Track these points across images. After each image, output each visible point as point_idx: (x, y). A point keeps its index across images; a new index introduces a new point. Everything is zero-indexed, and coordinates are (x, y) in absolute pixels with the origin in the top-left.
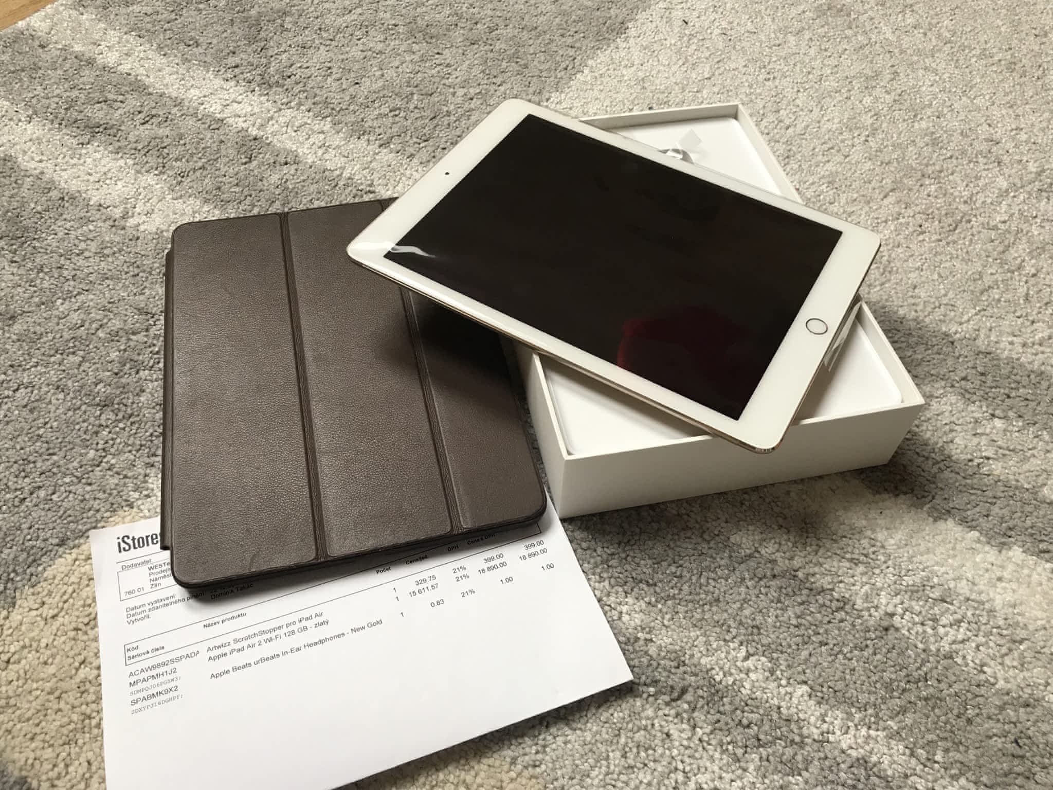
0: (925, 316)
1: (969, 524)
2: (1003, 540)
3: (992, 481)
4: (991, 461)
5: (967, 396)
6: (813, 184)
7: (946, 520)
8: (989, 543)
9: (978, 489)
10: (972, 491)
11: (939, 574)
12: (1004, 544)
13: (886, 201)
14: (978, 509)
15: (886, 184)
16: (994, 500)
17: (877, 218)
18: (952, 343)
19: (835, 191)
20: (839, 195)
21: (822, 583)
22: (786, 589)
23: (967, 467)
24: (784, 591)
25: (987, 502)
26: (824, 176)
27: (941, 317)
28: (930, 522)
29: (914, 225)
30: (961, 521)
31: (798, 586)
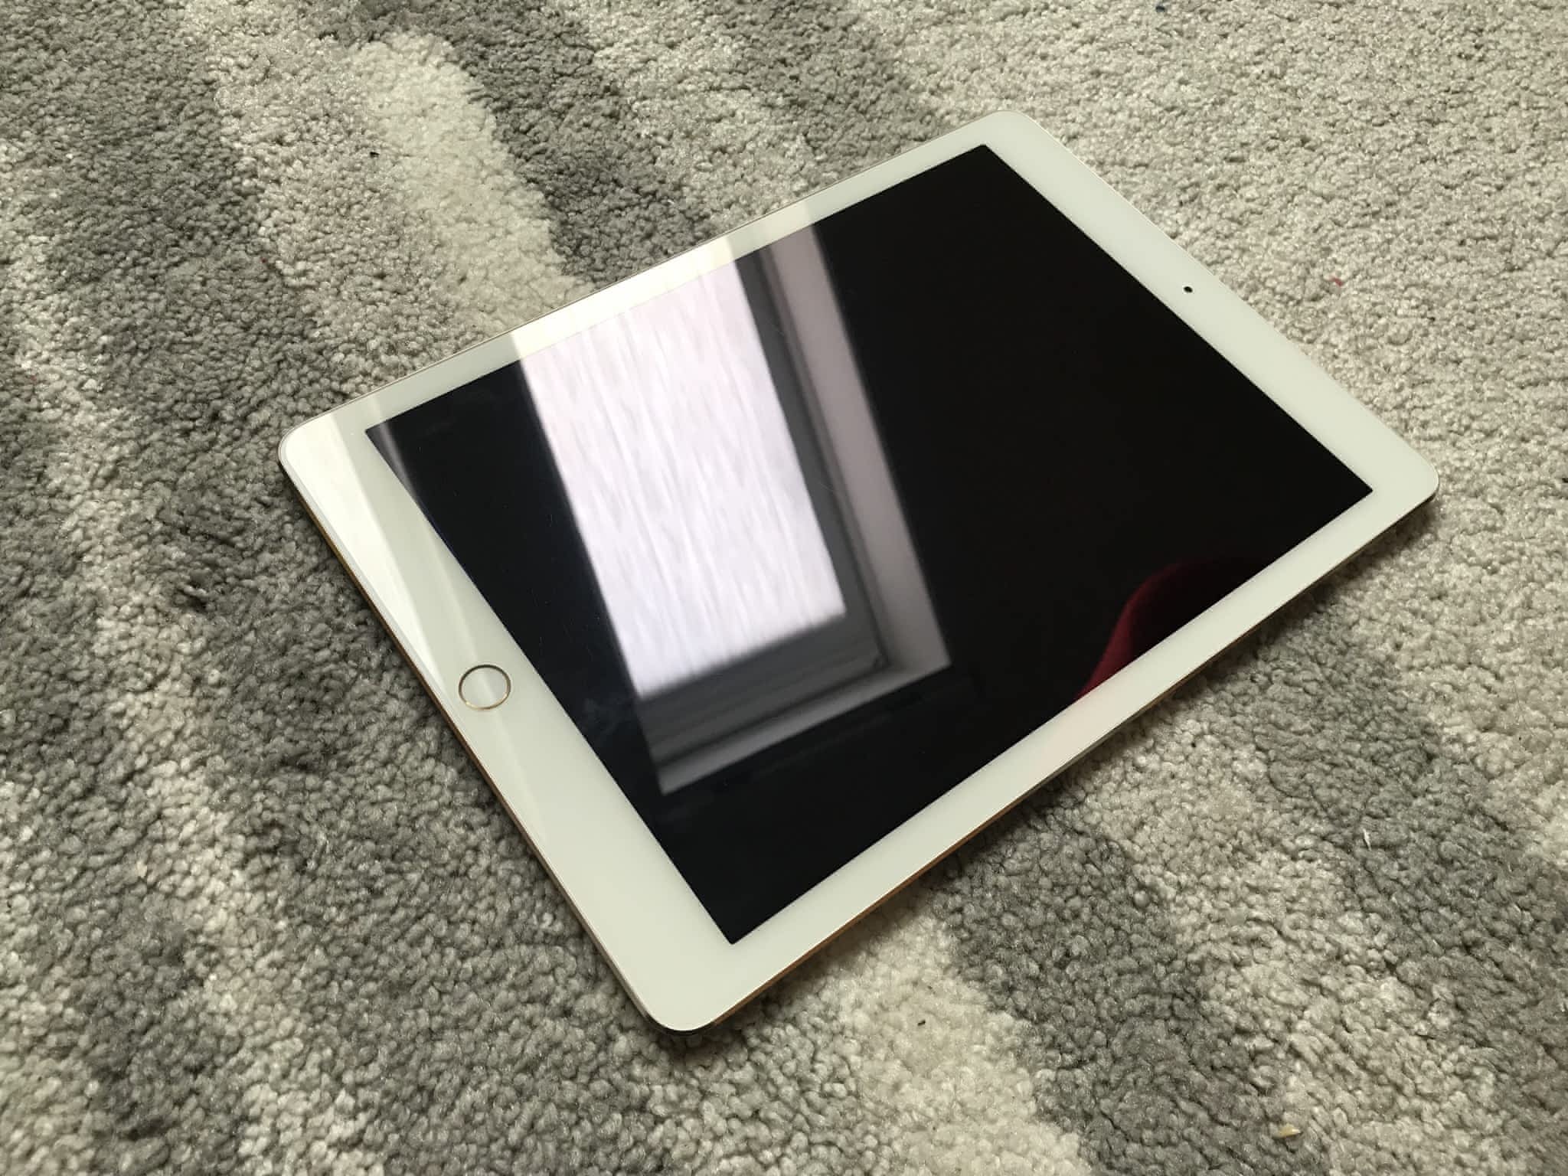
0: (1410, 668)
3: (1255, 1111)
4: (1298, 1066)
5: (1364, 889)
6: (1386, 287)
7: (1065, 1130)
9: (1208, 1109)
13: (1526, 394)
14: (1161, 1153)
16: (1223, 1159)
17: (1473, 418)
18: (1430, 757)
19: (1425, 322)
20: (1426, 334)
21: (652, 1092)
22: (565, 1053)
23: (1222, 1043)
24: (556, 1056)
25: (1201, 1151)
26: (1425, 284)
27: (1448, 689)
28: (1024, 1112)
29: (1551, 471)
30: (1099, 1154)
31: (594, 1064)
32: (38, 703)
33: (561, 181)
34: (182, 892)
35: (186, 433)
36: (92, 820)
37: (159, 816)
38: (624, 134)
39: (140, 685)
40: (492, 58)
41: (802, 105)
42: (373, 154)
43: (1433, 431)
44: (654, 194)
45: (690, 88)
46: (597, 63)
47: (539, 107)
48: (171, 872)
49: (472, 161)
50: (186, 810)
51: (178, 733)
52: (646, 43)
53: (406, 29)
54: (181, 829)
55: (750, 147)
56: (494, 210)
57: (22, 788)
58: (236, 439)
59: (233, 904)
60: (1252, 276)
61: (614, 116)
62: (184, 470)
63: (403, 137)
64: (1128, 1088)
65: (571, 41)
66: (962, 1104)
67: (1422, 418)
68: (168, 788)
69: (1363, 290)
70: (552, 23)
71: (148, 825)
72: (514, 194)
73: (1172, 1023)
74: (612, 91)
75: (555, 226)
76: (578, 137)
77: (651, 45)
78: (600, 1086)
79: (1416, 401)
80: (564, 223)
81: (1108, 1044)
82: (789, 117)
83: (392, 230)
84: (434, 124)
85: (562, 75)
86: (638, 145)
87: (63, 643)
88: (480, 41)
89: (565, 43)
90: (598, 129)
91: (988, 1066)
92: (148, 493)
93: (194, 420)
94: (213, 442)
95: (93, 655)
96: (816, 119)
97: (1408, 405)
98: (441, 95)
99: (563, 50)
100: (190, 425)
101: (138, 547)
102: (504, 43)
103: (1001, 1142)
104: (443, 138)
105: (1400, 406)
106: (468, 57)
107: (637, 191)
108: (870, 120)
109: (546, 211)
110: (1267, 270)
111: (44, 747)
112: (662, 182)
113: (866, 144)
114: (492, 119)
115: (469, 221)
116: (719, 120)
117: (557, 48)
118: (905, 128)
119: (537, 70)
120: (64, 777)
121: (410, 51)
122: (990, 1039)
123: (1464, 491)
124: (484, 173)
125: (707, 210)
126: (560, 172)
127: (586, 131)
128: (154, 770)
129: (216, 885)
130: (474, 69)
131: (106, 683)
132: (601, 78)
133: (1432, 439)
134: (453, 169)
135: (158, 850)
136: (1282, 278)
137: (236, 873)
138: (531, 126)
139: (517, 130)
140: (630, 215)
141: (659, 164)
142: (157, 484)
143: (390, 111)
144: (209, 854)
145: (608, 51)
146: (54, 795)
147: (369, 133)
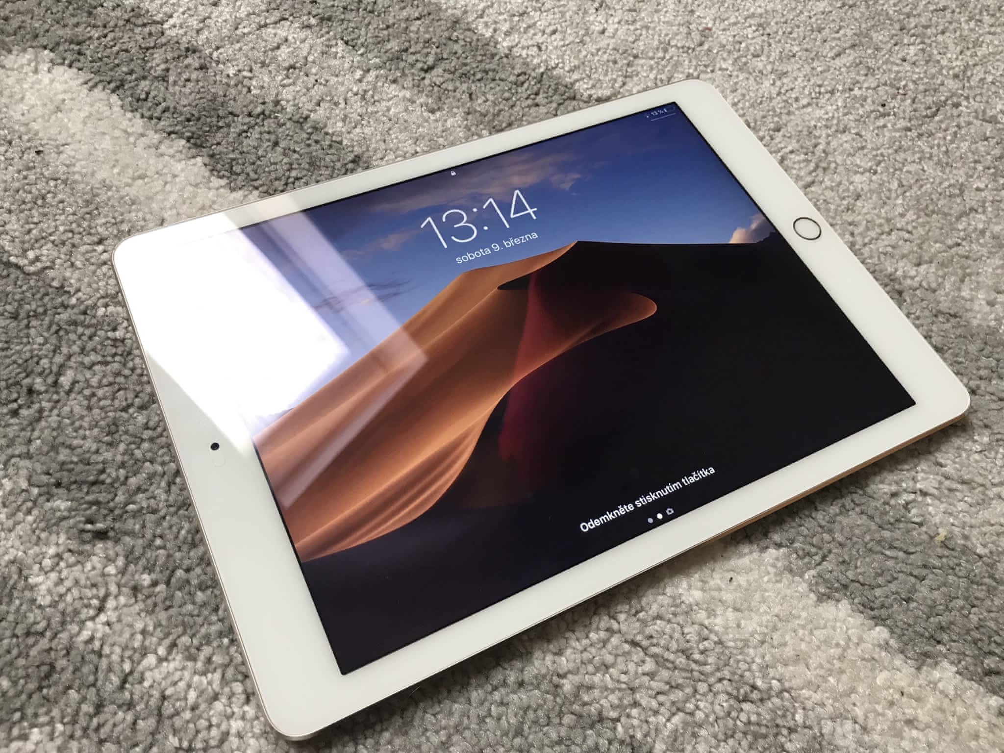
0: (865, 245)
1: (876, 612)
2: (928, 648)
3: (925, 537)
4: (929, 500)
6: (735, 24)
7: (838, 601)
8: (902, 652)
9: (901, 549)
10: (888, 553)
11: (809, 704)
12: (926, 655)
13: (838, 62)
14: (893, 587)
15: (845, 35)
16: (924, 572)
17: (820, 86)
18: (900, 293)
19: (765, 38)
20: (770, 45)
21: (602, 706)
22: (535, 711)
23: (887, 508)
24: (531, 715)
25: (911, 574)
26: (753, 14)
27: (889, 249)
28: (810, 602)
29: (874, 102)
30: (863, 605)
31: (557, 708)
32: (21, 662)
33: (193, 127)
34: (213, 743)
35: (15, 413)
36: (115, 725)
37: (164, 698)
38: (218, 78)
39: (92, 612)
40: (88, 52)
41: (329, 19)
42: (38, 153)
43: (805, 101)
44: (263, 113)
45: (246, 31)
46: (168, 32)
47: (144, 78)
48: (198, 732)
49: (117, 133)
50: (182, 685)
51: (144, 632)
52: (196, 7)
53: (10, 51)
54: (186, 699)
55: (310, 58)
56: (153, 164)
57: (47, 729)
58: (58, 401)
59: (257, 730)
60: (660, 42)
61: (203, 68)
62: (30, 441)
63: (53, 131)
64: (857, 559)
65: (139, 21)
66: (777, 616)
67: (794, 96)
68: (157, 675)
69: (724, 30)
70: (118, 12)
71: (159, 709)
72: (163, 148)
73: (858, 509)
74: (192, 50)
75: (207, 160)
76: (187, 90)
77: (201, 8)
78: (568, 719)
79: (785, 87)
80: (212, 156)
81: (834, 539)
82: (324, 30)
83: (88, 203)
84: (72, 115)
85: (147, 49)
86: (232, 83)
87: (13, 608)
88: (71, 42)
89: (135, 25)
90: (198, 81)
91: (779, 585)
92: (11, 471)
93: (16, 401)
94: (41, 411)
95: (40, 607)
96: (344, 26)
97: (783, 91)
98: (65, 92)
99: (138, 30)
100: (15, 405)
101: (29, 512)
102: (90, 38)
103: (809, 627)
104: (85, 123)
105: (779, 94)
106: (69, 57)
107: (250, 115)
108: (379, 15)
109: (194, 151)
110: (667, 35)
111: (45, 691)
112: (264, 103)
113: (385, 32)
114: (114, 98)
115: (142, 177)
116: (278, 48)
117: (132, 30)
118: (405, 13)
119: (127, 51)
120: (74, 706)
121: (22, 66)
122: (772, 570)
123: (837, 131)
124: (132, 139)
125: (306, 113)
126: (189, 120)
127: (190, 85)
128: (141, 668)
129: (236, 725)
130: (80, 65)
131: (63, 623)
132: (177, 42)
133: (804, 107)
134: (106, 143)
135: (178, 722)
136: (678, 37)
137: (246, 708)
138: (148, 94)
139: (138, 100)
140: (255, 134)
141: (254, 92)
142: (13, 460)
143: (32, 115)
144: (218, 706)
145: (171, 21)
146: (74, 722)
147: (25, 138)
